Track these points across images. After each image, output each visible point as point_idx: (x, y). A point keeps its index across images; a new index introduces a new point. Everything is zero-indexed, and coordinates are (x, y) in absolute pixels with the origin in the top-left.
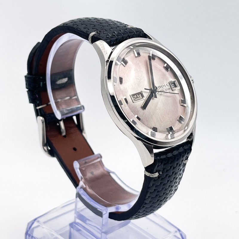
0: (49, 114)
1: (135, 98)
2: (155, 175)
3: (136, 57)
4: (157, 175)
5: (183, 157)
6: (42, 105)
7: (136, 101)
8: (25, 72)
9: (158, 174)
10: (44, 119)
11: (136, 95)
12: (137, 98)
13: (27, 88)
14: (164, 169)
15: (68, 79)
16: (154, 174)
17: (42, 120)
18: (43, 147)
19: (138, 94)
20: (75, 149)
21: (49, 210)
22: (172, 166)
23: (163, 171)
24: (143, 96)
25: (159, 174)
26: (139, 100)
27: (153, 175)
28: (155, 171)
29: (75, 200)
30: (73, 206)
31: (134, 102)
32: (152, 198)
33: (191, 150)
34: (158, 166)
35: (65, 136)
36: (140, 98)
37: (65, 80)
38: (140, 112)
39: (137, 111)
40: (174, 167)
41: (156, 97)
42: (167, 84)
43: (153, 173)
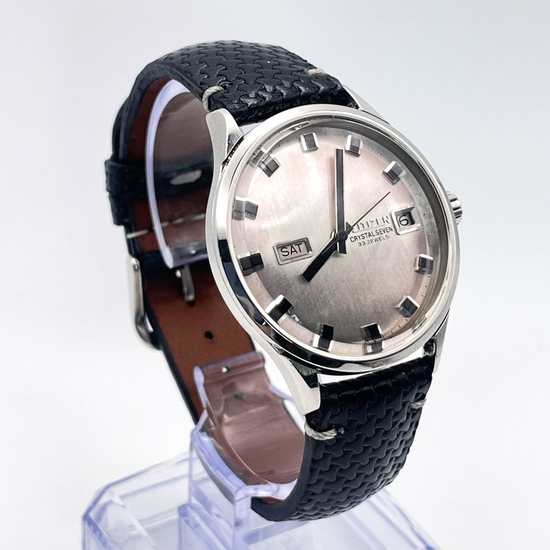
0: (150, 252)
1: (287, 253)
2: (325, 435)
3: (304, 152)
4: (330, 435)
5: (405, 395)
6: (137, 230)
7: (285, 262)
8: (108, 152)
9: (335, 434)
10: (138, 262)
11: (292, 247)
12: (292, 252)
13: (107, 190)
14: (350, 422)
15: (203, 174)
16: (324, 433)
17: (134, 266)
18: (136, 326)
19: (298, 243)
20: (209, 335)
21: (147, 466)
22: (372, 416)
23: (347, 426)
24: (309, 248)
25: (339, 434)
26: (299, 258)
27: (320, 434)
28: (325, 425)
29: (187, 456)
30: (184, 469)
31: (281, 263)
32: (328, 483)
33: (430, 379)
34: (332, 416)
35: (191, 304)
36: (301, 254)
37: (195, 175)
38: (293, 287)
39: (285, 284)
40: (378, 418)
41: (343, 250)
42: (385, 218)
43: (320, 431)
